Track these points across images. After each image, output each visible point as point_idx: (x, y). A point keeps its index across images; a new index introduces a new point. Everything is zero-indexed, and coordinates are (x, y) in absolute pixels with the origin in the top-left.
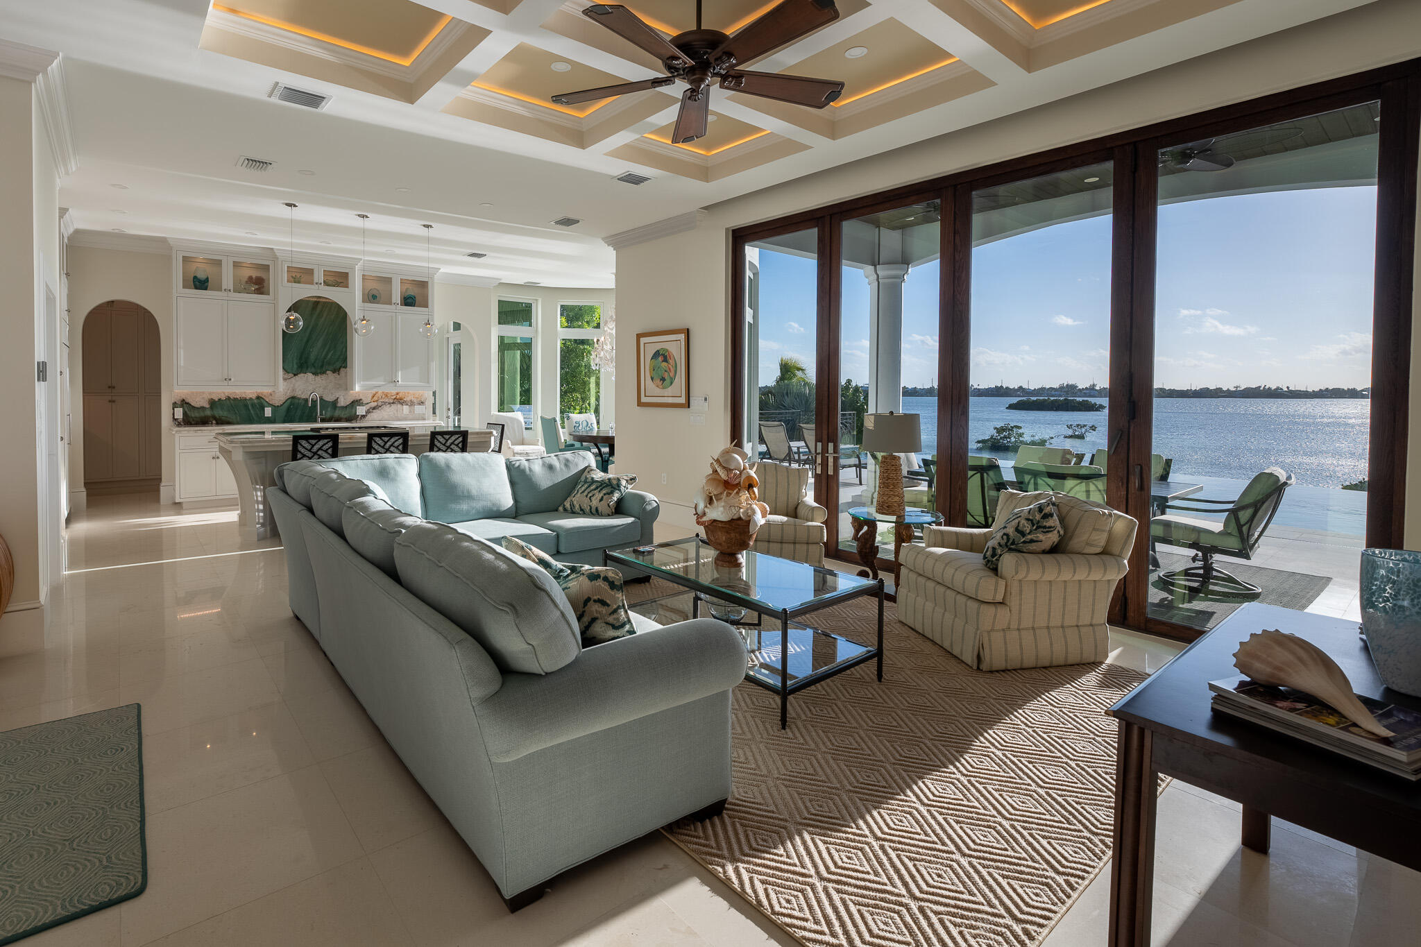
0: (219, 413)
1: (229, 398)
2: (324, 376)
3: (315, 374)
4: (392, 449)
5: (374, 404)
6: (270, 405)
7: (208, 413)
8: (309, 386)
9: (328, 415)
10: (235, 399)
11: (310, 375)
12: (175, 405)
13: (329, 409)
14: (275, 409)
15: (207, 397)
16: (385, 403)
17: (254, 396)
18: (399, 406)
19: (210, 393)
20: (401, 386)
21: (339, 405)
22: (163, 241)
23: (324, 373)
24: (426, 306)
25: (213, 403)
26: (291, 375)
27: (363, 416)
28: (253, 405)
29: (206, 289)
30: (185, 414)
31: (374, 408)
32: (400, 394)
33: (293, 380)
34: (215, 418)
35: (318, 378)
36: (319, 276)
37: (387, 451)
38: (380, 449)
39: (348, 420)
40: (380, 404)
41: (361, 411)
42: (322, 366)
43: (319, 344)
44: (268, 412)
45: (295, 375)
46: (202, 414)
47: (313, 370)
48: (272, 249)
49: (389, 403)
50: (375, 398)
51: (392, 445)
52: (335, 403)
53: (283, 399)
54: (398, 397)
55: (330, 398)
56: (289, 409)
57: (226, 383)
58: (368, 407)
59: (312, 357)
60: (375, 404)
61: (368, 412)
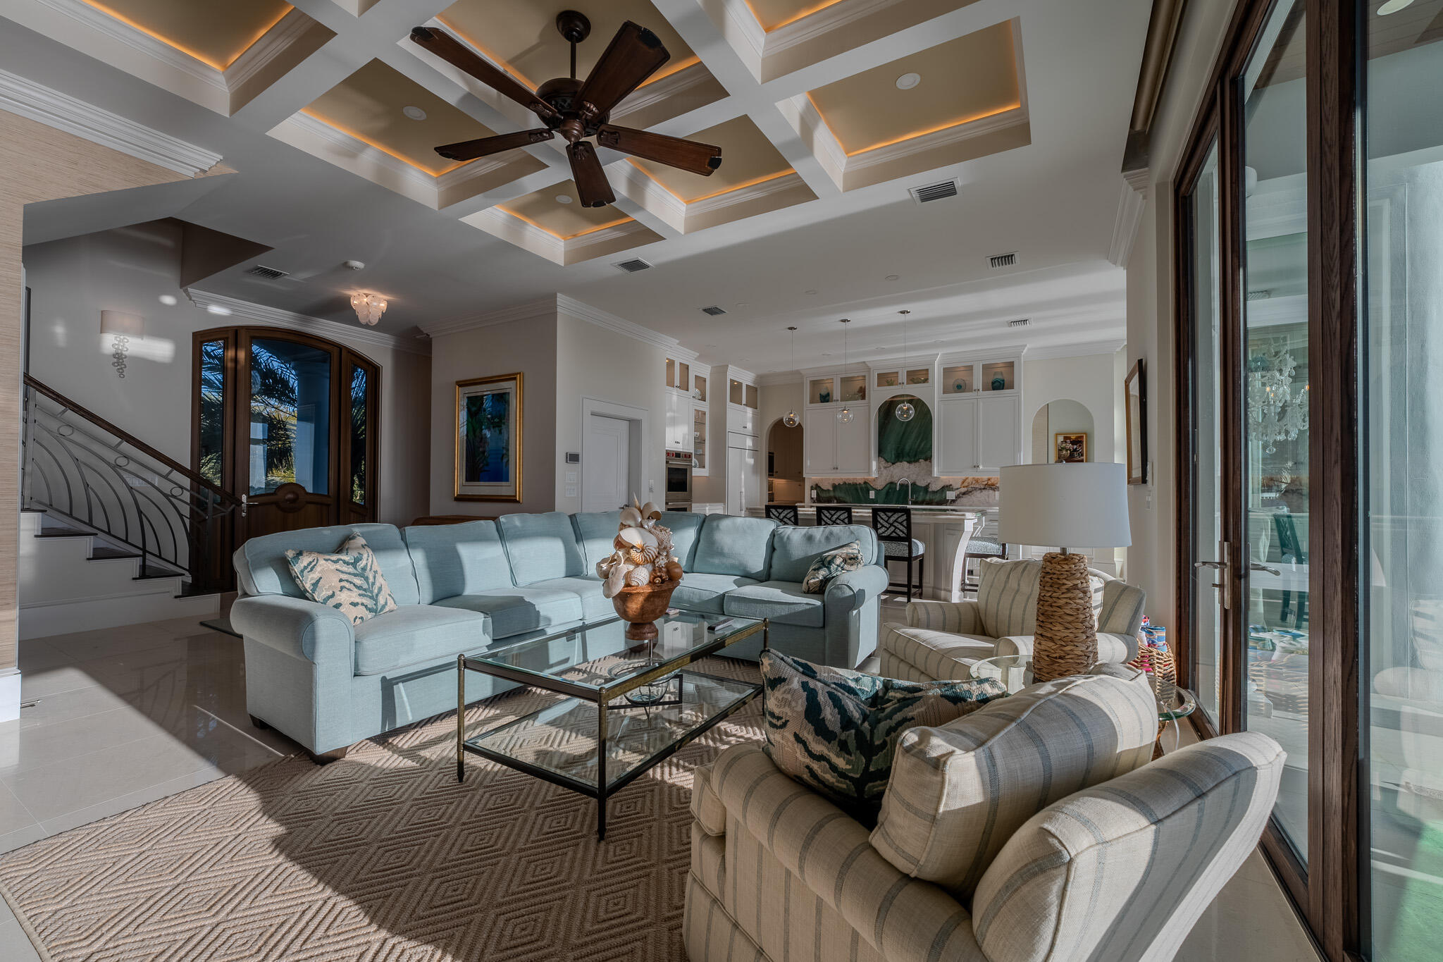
0: (838, 494)
1: (845, 483)
2: (917, 464)
3: (909, 462)
4: (838, 521)
5: (963, 490)
6: (874, 489)
7: (832, 494)
8: (904, 473)
9: (920, 499)
10: (849, 484)
11: (905, 463)
12: (812, 488)
13: (921, 494)
14: (878, 492)
15: (831, 482)
16: (975, 489)
17: (862, 482)
18: (991, 492)
19: (833, 479)
20: (983, 471)
21: (930, 490)
22: (798, 373)
23: (917, 461)
24: (1012, 387)
25: (835, 487)
26: (890, 464)
27: (953, 501)
28: (861, 488)
29: (828, 401)
30: (818, 494)
31: (964, 494)
32: (992, 481)
33: (892, 468)
34: (836, 498)
35: (912, 466)
36: (903, 377)
37: (834, 523)
38: (828, 521)
39: (938, 503)
40: (970, 489)
41: (950, 495)
42: (915, 456)
43: (913, 436)
44: (872, 495)
45: (893, 464)
46: (828, 495)
47: (908, 459)
48: (864, 362)
49: (980, 489)
50: (966, 484)
51: (837, 518)
52: (926, 488)
53: (884, 484)
54: (990, 483)
55: (922, 483)
56: (888, 493)
57: (835, 471)
58: (958, 492)
59: (907, 448)
60: (965, 489)
61: (958, 497)
